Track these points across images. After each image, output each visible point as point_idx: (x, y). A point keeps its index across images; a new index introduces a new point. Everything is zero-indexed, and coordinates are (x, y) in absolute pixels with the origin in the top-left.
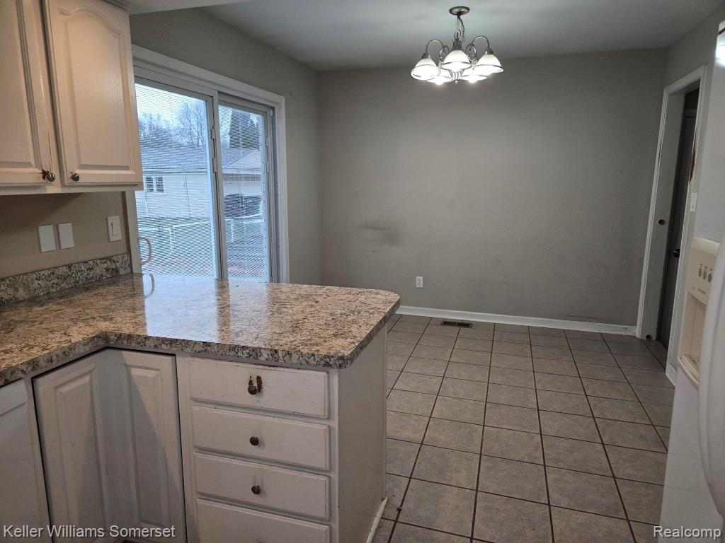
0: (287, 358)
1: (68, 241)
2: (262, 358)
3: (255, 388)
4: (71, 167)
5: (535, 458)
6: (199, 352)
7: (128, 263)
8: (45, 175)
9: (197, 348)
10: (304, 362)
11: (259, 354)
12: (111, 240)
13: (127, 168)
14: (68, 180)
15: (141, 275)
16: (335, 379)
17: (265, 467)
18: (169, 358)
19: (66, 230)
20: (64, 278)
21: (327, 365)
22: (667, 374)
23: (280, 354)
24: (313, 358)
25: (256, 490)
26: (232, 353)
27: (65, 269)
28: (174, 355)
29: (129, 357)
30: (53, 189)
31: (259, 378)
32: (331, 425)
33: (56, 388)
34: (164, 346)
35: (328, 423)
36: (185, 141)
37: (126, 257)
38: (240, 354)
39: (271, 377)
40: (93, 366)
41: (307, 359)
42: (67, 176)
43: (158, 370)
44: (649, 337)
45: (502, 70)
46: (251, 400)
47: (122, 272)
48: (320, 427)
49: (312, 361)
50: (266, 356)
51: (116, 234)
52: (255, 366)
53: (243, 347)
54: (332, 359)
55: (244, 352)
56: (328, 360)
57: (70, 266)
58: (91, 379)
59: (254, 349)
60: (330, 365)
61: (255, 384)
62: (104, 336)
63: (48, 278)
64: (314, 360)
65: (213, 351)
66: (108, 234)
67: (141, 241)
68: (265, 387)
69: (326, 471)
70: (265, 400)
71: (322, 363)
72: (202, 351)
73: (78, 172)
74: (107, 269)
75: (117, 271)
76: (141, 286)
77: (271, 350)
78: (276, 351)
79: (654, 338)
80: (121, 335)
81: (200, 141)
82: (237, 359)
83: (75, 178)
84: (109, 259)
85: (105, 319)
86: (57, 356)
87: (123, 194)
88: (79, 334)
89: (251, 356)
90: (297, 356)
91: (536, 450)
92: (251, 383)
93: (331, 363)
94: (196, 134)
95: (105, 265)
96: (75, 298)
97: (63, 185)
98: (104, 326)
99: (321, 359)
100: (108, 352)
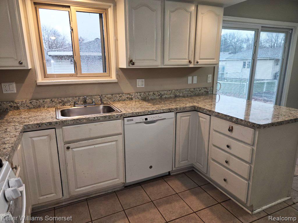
0: (241, 121)
1: (195, 81)
2: (233, 120)
3: (231, 130)
4: (197, 59)
7: (212, 90)
8: (190, 62)
9: (216, 114)
10: (246, 124)
12: (208, 82)
13: (214, 59)
14: (195, 63)
15: (216, 94)
16: (257, 133)
17: (231, 156)
18: (209, 116)
19: (195, 78)
20: (192, 92)
21: (254, 127)
23: (239, 120)
25: (227, 162)
26: (225, 117)
27: (193, 89)
28: (211, 115)
29: (200, 114)
30: (191, 66)
31: (232, 127)
32: (254, 148)
33: (181, 117)
34: (208, 112)
35: (253, 147)
36: (267, 45)
37: (212, 88)
38: (227, 118)
39: (236, 127)
40: (191, 114)
42: (196, 62)
43: (206, 119)
46: (229, 133)
47: (209, 93)
48: (249, 148)
50: (234, 120)
51: (210, 80)
52: (232, 123)
54: (255, 125)
55: (229, 117)
57: (194, 89)
58: (190, 118)
59: (231, 117)
61: (231, 129)
62: (194, 107)
63: (188, 91)
64: (249, 124)
65: (220, 116)
66: (207, 79)
67: (218, 84)
68: (233, 130)
69: (249, 163)
70: (233, 134)
73: (199, 61)
74: (205, 91)
75: (208, 92)
76: (215, 99)
77: (236, 118)
80: (198, 107)
81: (276, 44)
82: (226, 119)
83: (197, 62)
84: (206, 88)
85: (197, 103)
86: (182, 109)
87: (214, 67)
88: (189, 105)
89: (230, 119)
92: (230, 128)
94: (274, 41)
95: (204, 90)
96: (193, 98)
97: (194, 65)
98: (195, 104)
99: (252, 124)
100: (195, 112)
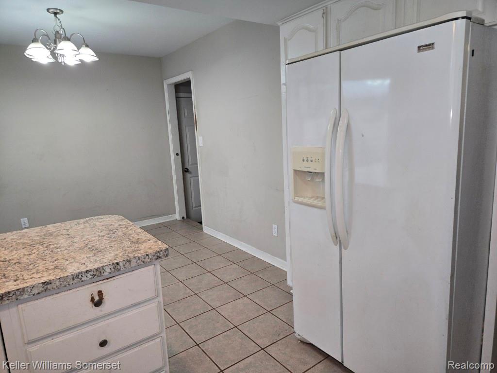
0: (127, 265)
2: (106, 274)
3: (98, 301)
5: (189, 293)
6: (39, 293)
9: (35, 291)
10: (142, 263)
11: (102, 271)
21: (159, 258)
22: (205, 232)
23: (121, 264)
24: (148, 257)
26: (76, 280)
31: (100, 292)
35: (158, 300)
38: (84, 279)
39: (109, 288)
41: (143, 260)
44: (183, 218)
45: (98, 59)
49: (147, 260)
50: (109, 271)
52: (95, 284)
53: (87, 271)
54: (161, 253)
55: (88, 275)
56: (159, 254)
59: (97, 270)
60: (160, 257)
61: (97, 298)
64: (148, 258)
65: (55, 287)
68: (105, 298)
69: (159, 334)
70: (106, 307)
71: (155, 258)
72: (42, 291)
77: (113, 264)
78: (117, 264)
79: (185, 218)
82: (80, 284)
89: (95, 276)
90: (135, 261)
91: (186, 290)
92: (93, 299)
93: (161, 256)
99: (154, 256)
